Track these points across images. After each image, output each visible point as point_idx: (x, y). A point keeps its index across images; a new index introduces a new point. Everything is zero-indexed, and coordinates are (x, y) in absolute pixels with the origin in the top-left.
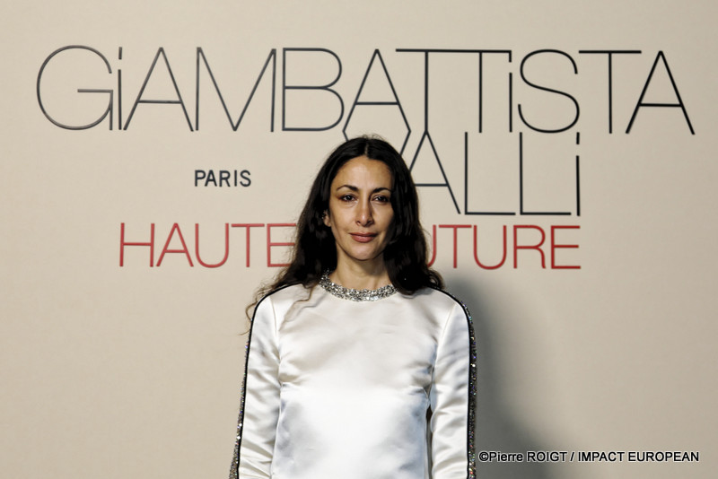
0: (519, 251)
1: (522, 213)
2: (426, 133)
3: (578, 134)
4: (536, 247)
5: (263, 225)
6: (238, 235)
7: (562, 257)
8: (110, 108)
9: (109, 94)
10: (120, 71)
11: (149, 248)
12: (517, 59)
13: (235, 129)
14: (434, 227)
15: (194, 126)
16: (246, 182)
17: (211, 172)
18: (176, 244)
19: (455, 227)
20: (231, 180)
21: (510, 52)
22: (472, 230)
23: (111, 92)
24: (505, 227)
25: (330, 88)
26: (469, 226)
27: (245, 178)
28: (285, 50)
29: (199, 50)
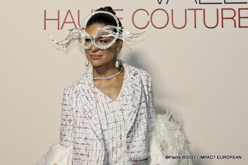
0: (224, 20)
1: (225, 3)
4: (232, 18)
7: (244, 22)
11: (57, 21)
14: (186, 10)
18: (69, 19)
19: (195, 10)
22: (202, 11)
24: (217, 10)
26: (201, 9)
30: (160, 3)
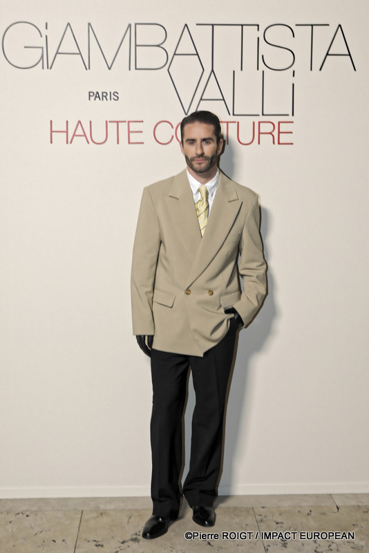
0: (261, 135)
1: (263, 114)
2: (213, 71)
3: (294, 71)
4: (270, 133)
5: (125, 122)
6: (112, 127)
7: (284, 138)
8: (42, 57)
9: (41, 49)
10: (46, 36)
11: (65, 133)
12: (262, 29)
13: (110, 69)
15: (87, 67)
16: (116, 98)
17: (97, 93)
18: (80, 131)
19: (227, 122)
20: (108, 97)
21: (258, 25)
22: (236, 124)
23: (42, 48)
24: (254, 123)
25: (161, 46)
26: (235, 122)
27: (115, 96)
28: (136, 24)
29: (89, 24)
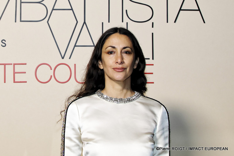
2: (85, 23)
3: (153, 23)
5: (12, 64)
16: (4, 45)
25: (42, 3)
27: (3, 43)
30: (63, 58)
